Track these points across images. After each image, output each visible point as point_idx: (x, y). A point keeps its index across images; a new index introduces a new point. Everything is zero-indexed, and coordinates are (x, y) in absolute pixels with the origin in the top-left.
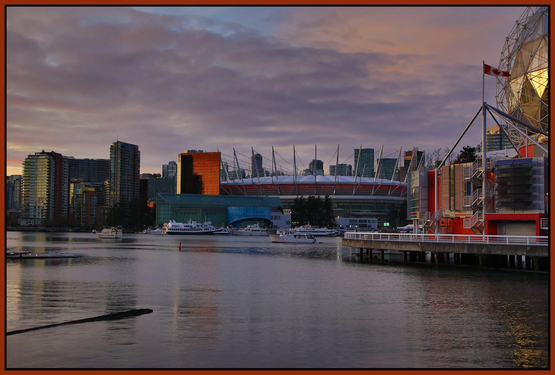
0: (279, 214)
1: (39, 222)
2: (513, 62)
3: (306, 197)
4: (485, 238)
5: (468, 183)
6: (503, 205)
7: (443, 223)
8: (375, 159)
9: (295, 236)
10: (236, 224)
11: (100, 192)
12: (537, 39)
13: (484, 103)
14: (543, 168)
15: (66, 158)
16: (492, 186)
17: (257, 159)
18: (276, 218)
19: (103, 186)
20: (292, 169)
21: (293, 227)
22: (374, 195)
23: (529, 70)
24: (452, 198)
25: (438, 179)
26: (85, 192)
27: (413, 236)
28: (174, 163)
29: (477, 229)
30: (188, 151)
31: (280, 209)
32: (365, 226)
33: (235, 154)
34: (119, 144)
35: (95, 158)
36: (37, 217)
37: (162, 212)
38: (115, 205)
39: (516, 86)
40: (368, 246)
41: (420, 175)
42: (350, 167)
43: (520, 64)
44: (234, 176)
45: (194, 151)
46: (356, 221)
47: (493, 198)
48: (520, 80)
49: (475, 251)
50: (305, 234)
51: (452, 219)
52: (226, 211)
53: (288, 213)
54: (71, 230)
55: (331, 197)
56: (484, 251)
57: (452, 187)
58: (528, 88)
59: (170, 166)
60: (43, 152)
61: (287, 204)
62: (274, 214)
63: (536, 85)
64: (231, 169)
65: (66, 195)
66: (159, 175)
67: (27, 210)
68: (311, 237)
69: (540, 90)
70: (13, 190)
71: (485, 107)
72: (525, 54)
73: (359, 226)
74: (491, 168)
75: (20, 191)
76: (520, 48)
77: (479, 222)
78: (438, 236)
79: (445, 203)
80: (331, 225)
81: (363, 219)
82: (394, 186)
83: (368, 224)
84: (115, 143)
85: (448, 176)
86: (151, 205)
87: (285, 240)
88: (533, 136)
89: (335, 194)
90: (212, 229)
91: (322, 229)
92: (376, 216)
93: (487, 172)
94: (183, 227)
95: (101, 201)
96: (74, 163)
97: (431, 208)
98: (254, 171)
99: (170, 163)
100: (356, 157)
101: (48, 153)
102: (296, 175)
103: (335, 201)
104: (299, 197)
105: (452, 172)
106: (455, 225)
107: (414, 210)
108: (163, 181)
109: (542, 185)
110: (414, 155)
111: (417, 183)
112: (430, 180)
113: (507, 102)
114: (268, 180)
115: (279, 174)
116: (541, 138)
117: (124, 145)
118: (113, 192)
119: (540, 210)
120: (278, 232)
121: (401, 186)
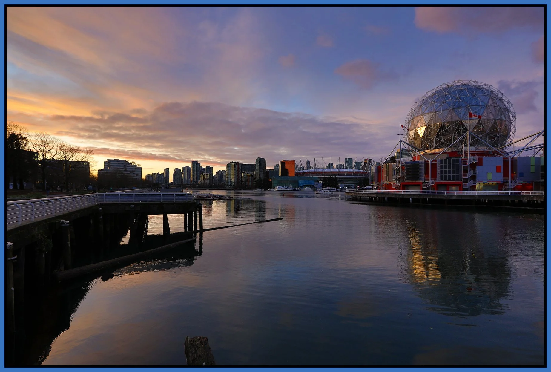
0: (317, 183)
1: (232, 187)
2: (410, 124)
3: (328, 177)
4: (400, 191)
5: (394, 170)
6: (408, 179)
7: (384, 186)
8: (353, 162)
9: (324, 191)
10: (302, 187)
11: (252, 175)
12: (420, 115)
13: (400, 140)
14: (423, 164)
15: (240, 164)
16: (404, 172)
17: (308, 163)
18: (316, 185)
19: (253, 174)
20: (322, 166)
21: (323, 188)
22: (353, 176)
23: (417, 127)
24: (388, 176)
25: (382, 169)
26: (247, 176)
28: (278, 165)
29: (397, 188)
30: (283, 160)
31: (318, 181)
32: (350, 187)
33: (300, 161)
34: (259, 158)
35: (250, 164)
36: (231, 185)
37: (274, 183)
38: (258, 181)
39: (412, 133)
41: (375, 168)
42: (344, 165)
43: (413, 125)
44: (300, 169)
45: (286, 160)
46: (347, 186)
47: (404, 176)
48: (413, 131)
49: (398, 197)
50: (328, 190)
51: (388, 184)
52: (298, 182)
53: (321, 182)
54: (242, 189)
56: (401, 196)
57: (388, 173)
58: (416, 134)
59: (277, 166)
60: (233, 162)
61: (320, 179)
62: (315, 183)
63: (419, 133)
64: (299, 167)
65: (241, 177)
66: (273, 169)
67: (228, 182)
68: (330, 191)
69: (421, 135)
70: (223, 175)
71: (401, 141)
72: (415, 121)
73: (348, 187)
74: (403, 164)
75: (225, 176)
76: (413, 119)
77: (398, 185)
78: (382, 191)
79: (385, 178)
80: (337, 187)
81: (349, 185)
82: (360, 172)
83: (351, 187)
84: (257, 158)
85: (386, 168)
86: (270, 180)
87: (320, 193)
88: (419, 152)
89: (338, 176)
90: (293, 189)
91: (334, 189)
92: (354, 184)
93: (402, 166)
94: (282, 188)
95: (253, 179)
96: (243, 165)
97: (379, 180)
98: (307, 167)
99: (277, 165)
100: (346, 161)
102: (323, 168)
103: (338, 178)
104: (325, 176)
105: (388, 167)
106: (389, 187)
107: (372, 181)
108: (274, 172)
109: (423, 171)
110: (368, 160)
111: (374, 171)
112: (378, 170)
113: (408, 139)
114: (313, 170)
115: (317, 168)
116: (422, 153)
117: (260, 159)
118: (257, 175)
119: (422, 180)
120: (317, 190)
121: (363, 172)
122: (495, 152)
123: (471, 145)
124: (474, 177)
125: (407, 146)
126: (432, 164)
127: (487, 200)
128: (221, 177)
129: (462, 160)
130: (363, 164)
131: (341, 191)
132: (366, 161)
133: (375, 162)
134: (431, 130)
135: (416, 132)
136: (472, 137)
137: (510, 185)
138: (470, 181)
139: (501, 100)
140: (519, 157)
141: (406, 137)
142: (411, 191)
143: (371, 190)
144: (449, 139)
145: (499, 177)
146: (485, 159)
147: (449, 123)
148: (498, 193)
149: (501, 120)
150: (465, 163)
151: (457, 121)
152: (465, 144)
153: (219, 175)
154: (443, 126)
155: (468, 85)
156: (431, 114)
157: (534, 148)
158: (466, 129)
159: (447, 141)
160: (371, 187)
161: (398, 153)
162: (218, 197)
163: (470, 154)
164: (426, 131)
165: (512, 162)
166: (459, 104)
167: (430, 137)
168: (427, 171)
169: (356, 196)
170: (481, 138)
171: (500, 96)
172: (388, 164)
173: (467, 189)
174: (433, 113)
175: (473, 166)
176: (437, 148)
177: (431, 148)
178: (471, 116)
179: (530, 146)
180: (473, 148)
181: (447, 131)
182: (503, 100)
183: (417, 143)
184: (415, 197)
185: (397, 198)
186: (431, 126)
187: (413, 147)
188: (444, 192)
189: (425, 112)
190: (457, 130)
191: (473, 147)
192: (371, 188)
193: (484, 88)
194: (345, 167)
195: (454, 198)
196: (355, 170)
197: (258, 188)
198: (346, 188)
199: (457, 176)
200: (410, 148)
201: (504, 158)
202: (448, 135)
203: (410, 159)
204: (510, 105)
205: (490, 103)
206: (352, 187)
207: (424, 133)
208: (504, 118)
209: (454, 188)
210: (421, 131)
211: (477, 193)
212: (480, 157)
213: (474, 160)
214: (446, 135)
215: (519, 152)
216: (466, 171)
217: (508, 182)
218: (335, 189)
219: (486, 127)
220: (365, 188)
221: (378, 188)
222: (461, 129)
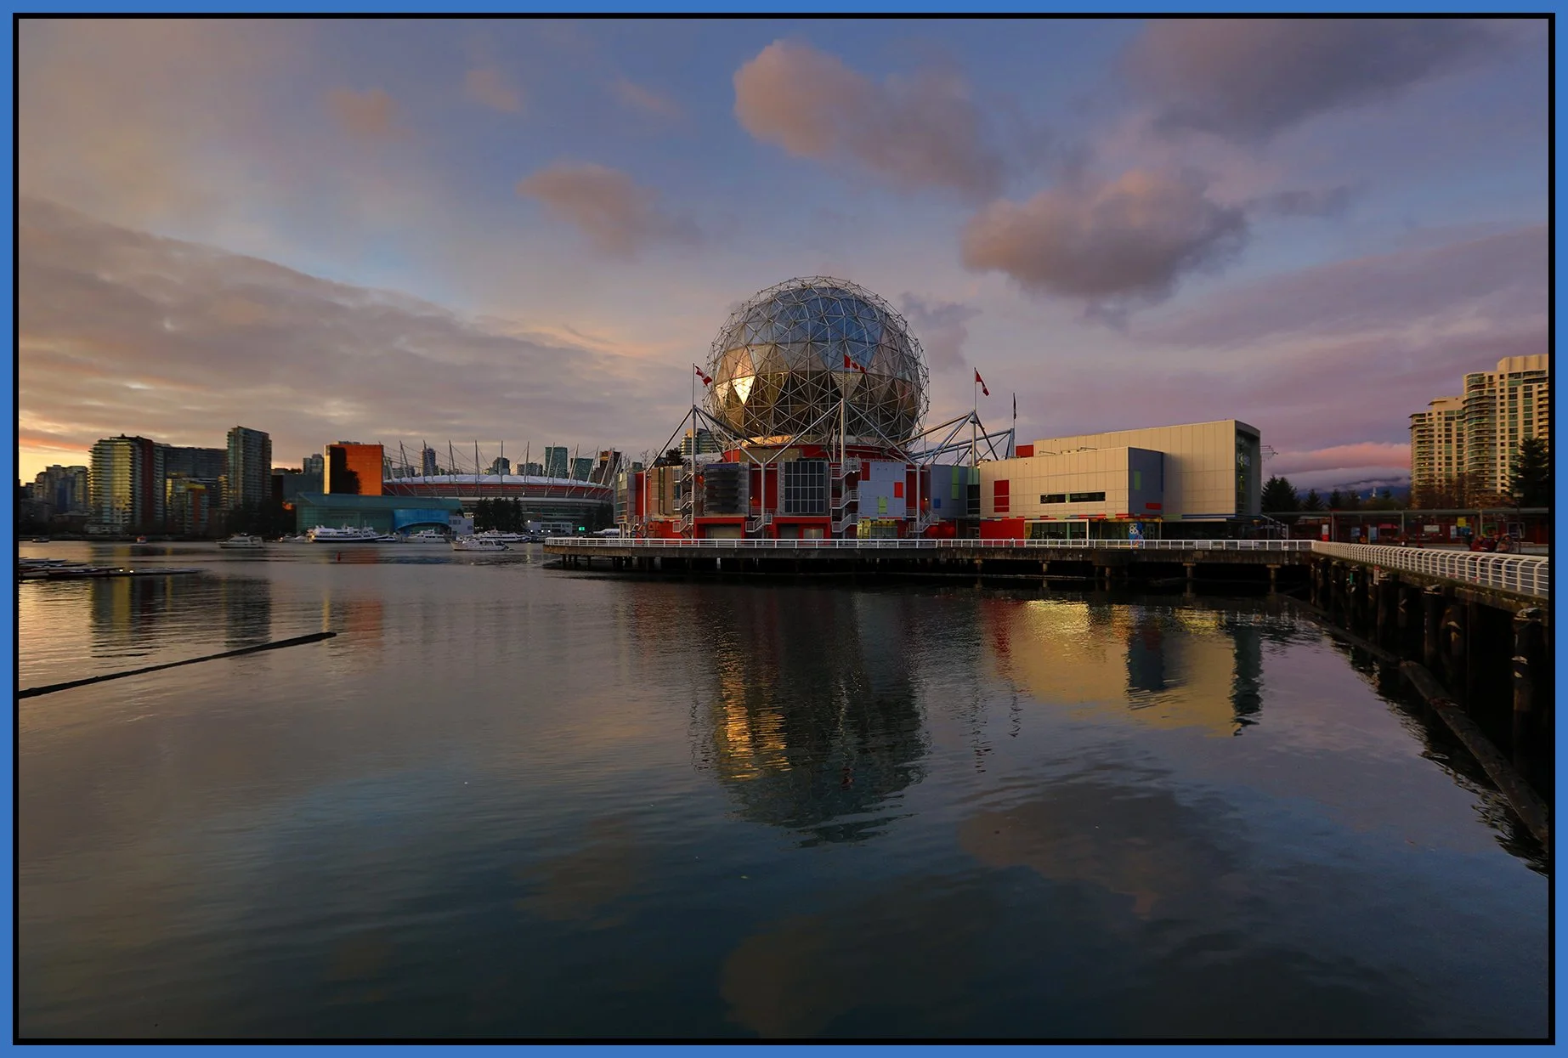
0: (459, 518)
2: (719, 367)
3: (492, 499)
4: (694, 541)
5: (678, 486)
6: (711, 508)
7: (651, 527)
8: (569, 459)
9: (481, 543)
10: (405, 530)
11: (214, 492)
12: (740, 348)
13: (694, 406)
14: (747, 473)
15: (159, 445)
16: (701, 490)
17: (429, 455)
18: (455, 522)
19: (218, 483)
20: (475, 467)
21: (476, 532)
22: (569, 497)
23: (734, 376)
24: (662, 501)
25: (647, 481)
26: (191, 490)
27: (621, 541)
28: (320, 457)
29: (686, 533)
30: (340, 442)
31: (460, 513)
32: (559, 531)
33: (402, 448)
34: (241, 431)
35: (204, 447)
36: (115, 522)
37: (305, 516)
38: (237, 507)
39: (722, 391)
40: (573, 552)
41: (628, 477)
42: (541, 466)
43: (725, 371)
44: (400, 472)
45: (347, 443)
46: (549, 525)
47: (702, 501)
48: (726, 385)
49: (686, 555)
50: (493, 540)
51: (661, 523)
52: (393, 515)
53: (469, 517)
54: (170, 538)
55: (520, 499)
56: (694, 555)
57: (662, 491)
58: (733, 394)
59: (315, 460)
60: (123, 437)
61: (469, 507)
62: (453, 518)
63: (739, 393)
64: (396, 466)
65: (160, 492)
66: (299, 471)
67: (99, 512)
68: (499, 543)
69: (744, 398)
70: (72, 486)
71: (695, 410)
72: (730, 361)
73: (552, 531)
74: (700, 471)
75: (85, 487)
76: (725, 354)
77: (688, 526)
78: (649, 541)
79: (654, 507)
80: (520, 529)
81: (556, 523)
82: (590, 488)
83: (562, 529)
84: (234, 429)
85: (657, 478)
86: (288, 507)
87: (469, 548)
88: (738, 441)
89: (525, 496)
90: (374, 535)
91: (511, 535)
92: (570, 520)
93: (696, 475)
94: (335, 534)
95: (215, 502)
96: (169, 452)
97: (638, 511)
98: (425, 468)
99: (314, 456)
100: (548, 455)
101: (131, 439)
102: (478, 473)
103: (525, 504)
104: (483, 498)
105: (662, 475)
106: (664, 529)
107: (622, 513)
108: (308, 476)
109: (747, 489)
110: (611, 455)
111: (625, 486)
112: (637, 482)
113: (714, 406)
114: (444, 479)
115: (458, 472)
116: (746, 443)
117: (247, 432)
118: (233, 490)
119: (745, 513)
120: (458, 539)
121: (598, 489)
122: (893, 451)
123: (849, 433)
124: (853, 508)
125: (710, 424)
126: (767, 472)
127: (878, 560)
128: (62, 493)
129: (830, 465)
130: (596, 465)
131: (533, 541)
132: (605, 458)
133: (629, 461)
134: (767, 388)
135: (732, 388)
136: (851, 415)
137: (920, 525)
138: (846, 515)
139: (903, 336)
140: (933, 465)
141: (709, 400)
142: (719, 541)
143: (619, 538)
144: (803, 413)
145: (899, 509)
146: (874, 465)
147: (804, 374)
148: (896, 543)
149: (904, 381)
150: (836, 473)
151: (821, 372)
152: (836, 427)
153: (52, 484)
154: (792, 382)
155: (842, 292)
156: (768, 348)
157: (957, 447)
158: (838, 393)
159: (799, 417)
160: (618, 530)
161: (688, 440)
162: (48, 570)
163: (846, 452)
164: (754, 388)
165: (922, 473)
166: (826, 331)
167: (762, 404)
168: (755, 491)
169: (576, 556)
170: (867, 417)
171: (901, 327)
172: (662, 469)
173: (839, 536)
174: (770, 347)
175: (852, 481)
176: (780, 434)
177: (764, 432)
178: (847, 364)
179: (952, 443)
180: (852, 439)
181: (799, 393)
182: (906, 336)
183: (734, 418)
184: (728, 556)
185: (684, 559)
186: (765, 377)
187: (725, 427)
188: (793, 542)
189: (753, 342)
190: (822, 393)
191: (852, 437)
192: (618, 534)
193: (873, 304)
194: (546, 472)
195: (813, 556)
196: (574, 482)
197: (238, 531)
198: (547, 535)
199: (820, 503)
200: (718, 428)
201: (908, 467)
202: (802, 403)
203: (717, 457)
204: (920, 350)
205: (885, 340)
206: (564, 531)
207: (751, 392)
208: (908, 378)
209: (813, 531)
210: (744, 388)
211: (859, 543)
212: (864, 460)
213: (854, 467)
214: (799, 402)
215: (934, 455)
216: (837, 493)
217: (915, 520)
218: (514, 535)
219: (875, 393)
220: (603, 532)
221: (636, 533)
222: (829, 392)
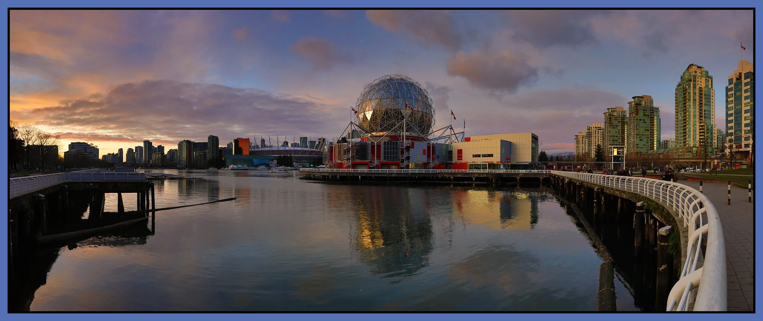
0: (272, 162)
1: (183, 166)
2: (360, 107)
3: (282, 155)
4: (351, 170)
5: (345, 150)
6: (357, 158)
7: (336, 165)
8: (308, 141)
9: (279, 170)
10: (256, 166)
11: (205, 154)
12: (368, 100)
13: (351, 121)
14: (370, 145)
15: (192, 142)
16: (354, 152)
17: (263, 141)
18: (271, 163)
19: (206, 152)
20: (277, 145)
21: (277, 167)
22: (308, 155)
23: (365, 111)
24: (340, 156)
25: (334, 149)
26: (199, 154)
28: (232, 143)
29: (348, 167)
30: (237, 138)
31: (273, 160)
32: (304, 166)
33: (255, 139)
34: (211, 136)
35: (202, 142)
36: (183, 164)
37: (228, 162)
38: (210, 159)
39: (361, 116)
41: (328, 147)
42: (299, 144)
43: (362, 109)
44: (254, 147)
45: (239, 138)
46: (301, 164)
47: (354, 156)
48: (362, 114)
49: (348, 175)
51: (339, 163)
52: (252, 161)
53: (275, 161)
54: (195, 169)
55: (291, 155)
56: (351, 175)
57: (340, 152)
58: (365, 117)
60: (184, 140)
61: (275, 158)
62: (270, 162)
63: (367, 116)
64: (253, 145)
65: (193, 156)
66: (226, 148)
67: (180, 161)
68: (285, 170)
69: (369, 118)
70: (174, 154)
71: (352, 123)
72: (364, 105)
73: (302, 166)
74: (353, 145)
75: (177, 155)
76: (362, 103)
77: (349, 164)
78: (335, 170)
79: (337, 158)
80: (292, 166)
81: (303, 163)
82: (315, 151)
83: (305, 165)
85: (338, 148)
86: (223, 159)
87: (275, 172)
88: (367, 134)
89: (293, 154)
90: (247, 168)
92: (308, 163)
93: (352, 146)
94: (236, 167)
95: (205, 158)
96: (194, 143)
97: (331, 159)
98: (262, 145)
99: (230, 143)
100: (301, 140)
101: (186, 141)
102: (278, 147)
103: (293, 157)
104: (280, 155)
105: (340, 146)
106: (340, 166)
107: (325, 160)
108: (228, 150)
109: (370, 151)
110: (322, 139)
111: (327, 150)
112: (331, 149)
113: (358, 121)
114: (268, 149)
115: (272, 147)
116: (369, 135)
117: (213, 137)
118: (209, 155)
119: (369, 160)
120: (272, 169)
121: (317, 151)
122: (422, 138)
123: (407, 131)
124: (408, 158)
125: (357, 128)
126: (377, 145)
127: (417, 177)
128: (172, 156)
129: (400, 143)
130: (317, 143)
131: (296, 170)
132: (320, 141)
133: (328, 142)
134: (377, 115)
135: (365, 115)
136: (408, 125)
137: (432, 165)
138: (406, 161)
139: (426, 97)
140: (436, 143)
141: (356, 119)
142: (360, 170)
143: (325, 169)
144: (390, 124)
145: (424, 159)
146: (416, 143)
147: (391, 110)
148: (424, 171)
149: (427, 113)
150: (402, 146)
151: (397, 109)
152: (402, 129)
154: (386, 113)
155: (405, 80)
156: (378, 100)
157: (445, 137)
158: (403, 117)
159: (389, 125)
160: (324, 166)
161: (349, 134)
162: (170, 177)
163: (406, 138)
164: (373, 115)
165: (432, 146)
166: (399, 95)
167: (376, 121)
168: (373, 152)
169: (310, 175)
170: (413, 126)
171: (426, 94)
172: (340, 144)
173: (403, 168)
174: (379, 100)
175: (408, 148)
176: (382, 131)
177: (376, 131)
178: (406, 107)
179: (443, 136)
180: (408, 134)
181: (389, 117)
182: (427, 97)
183: (366, 126)
184: (363, 175)
185: (347, 176)
186: (377, 111)
187: (362, 129)
188: (387, 170)
189: (372, 98)
190: (397, 117)
191: (408, 133)
192: (324, 167)
193: (416, 85)
194: (300, 146)
195: (394, 176)
196: (310, 149)
197: (211, 166)
198: (300, 167)
199: (396, 157)
200: (360, 129)
201: (428, 144)
202: (390, 120)
203: (359, 140)
204: (432, 102)
205: (420, 98)
206: (306, 166)
207: (371, 116)
208: (428, 112)
209: (394, 166)
210: (369, 115)
211: (410, 171)
212: (412, 141)
213: (408, 144)
214: (389, 120)
215: (437, 140)
216: (402, 153)
217: (430, 163)
218: (289, 167)
219: (416, 117)
220: (319, 167)
221: (330, 167)
222: (400, 116)
